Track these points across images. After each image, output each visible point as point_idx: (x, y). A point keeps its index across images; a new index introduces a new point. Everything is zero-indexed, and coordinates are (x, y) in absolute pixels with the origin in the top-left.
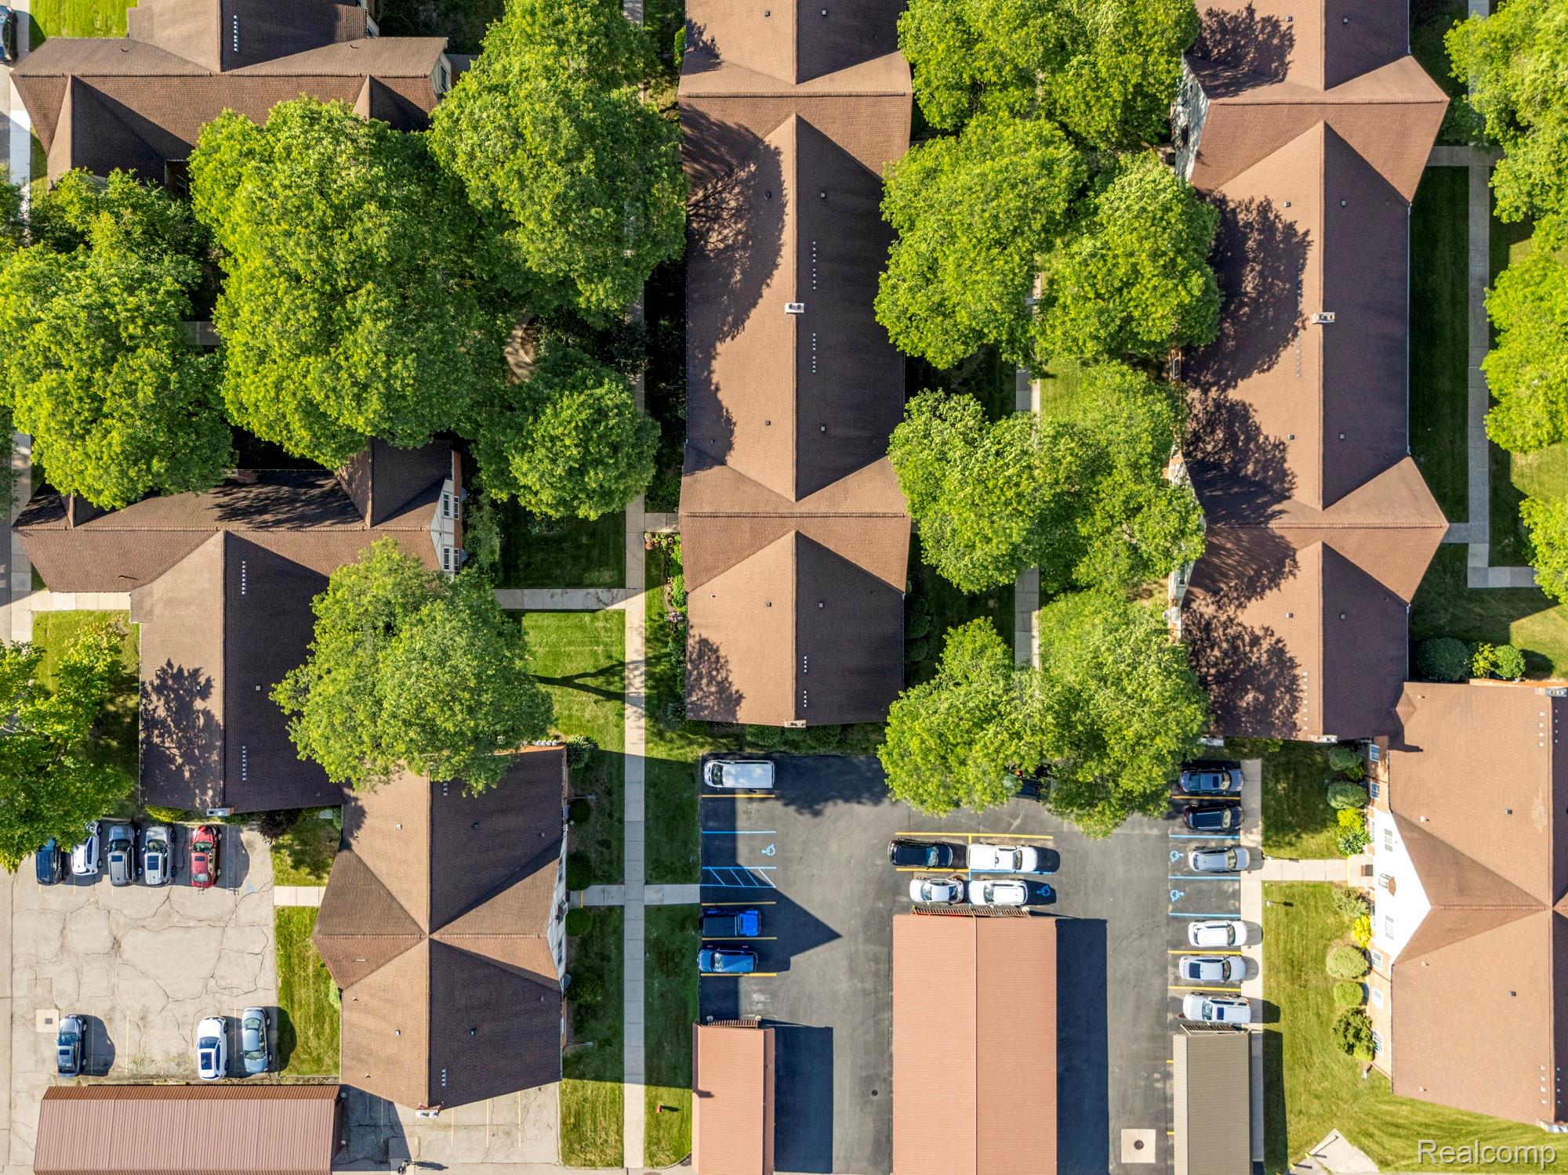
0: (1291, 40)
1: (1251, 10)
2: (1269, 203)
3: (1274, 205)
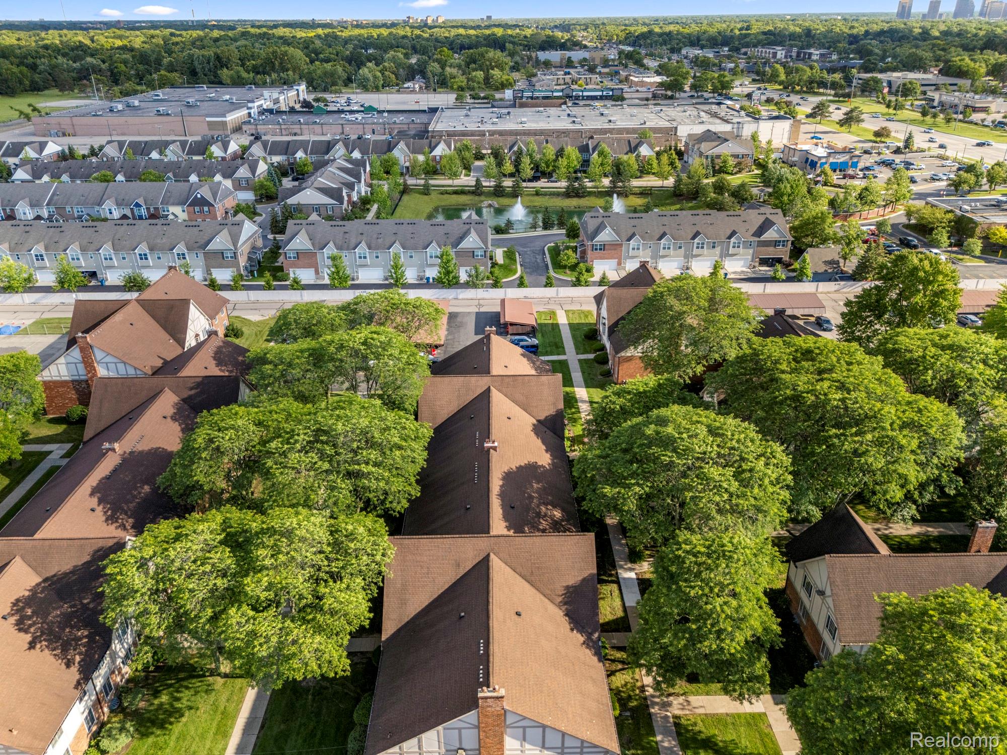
0: (14, 604)
1: (32, 645)
2: (107, 520)
3: (104, 518)
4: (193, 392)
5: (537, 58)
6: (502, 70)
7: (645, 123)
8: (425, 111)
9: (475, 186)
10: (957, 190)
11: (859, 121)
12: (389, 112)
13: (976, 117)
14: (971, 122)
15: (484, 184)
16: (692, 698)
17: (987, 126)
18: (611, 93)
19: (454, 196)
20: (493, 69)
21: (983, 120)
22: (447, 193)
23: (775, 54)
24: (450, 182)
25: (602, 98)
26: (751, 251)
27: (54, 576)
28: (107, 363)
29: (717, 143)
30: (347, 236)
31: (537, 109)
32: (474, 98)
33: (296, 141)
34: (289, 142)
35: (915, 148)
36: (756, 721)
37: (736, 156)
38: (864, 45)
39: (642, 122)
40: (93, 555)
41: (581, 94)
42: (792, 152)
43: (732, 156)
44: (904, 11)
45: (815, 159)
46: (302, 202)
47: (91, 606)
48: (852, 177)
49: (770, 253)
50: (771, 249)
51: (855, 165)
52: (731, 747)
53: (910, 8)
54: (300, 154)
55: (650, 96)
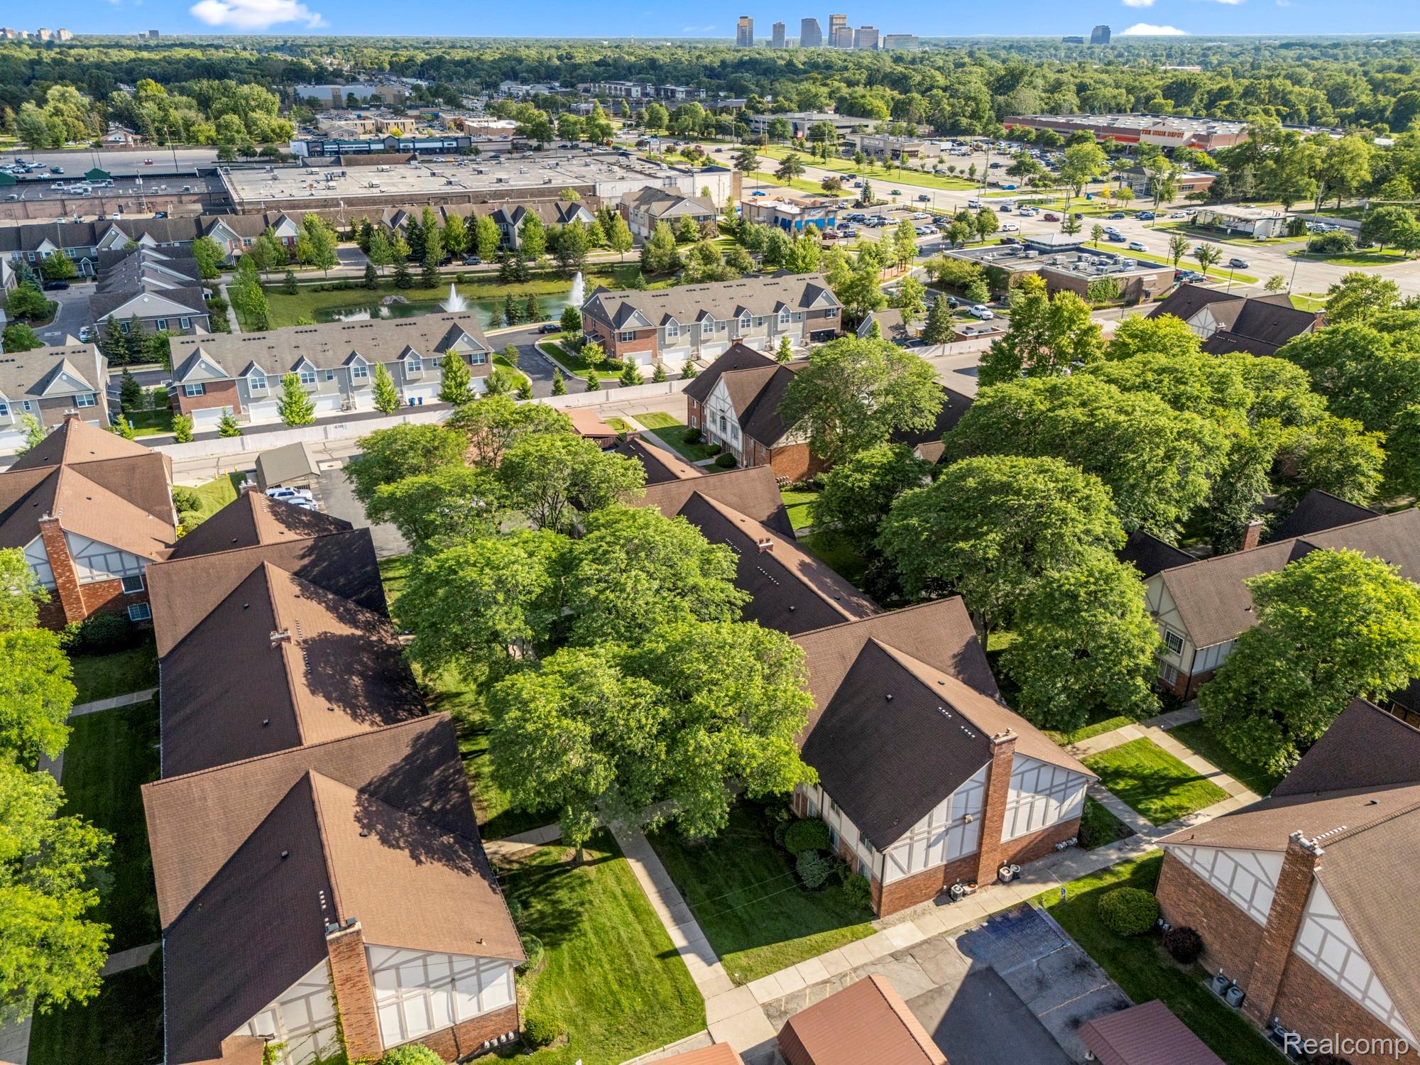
2: (354, 719)
3: (349, 718)
4: (306, 561)
5: (296, 94)
6: (269, 112)
7: (550, 181)
8: (193, 175)
9: (366, 276)
10: (953, 243)
11: (799, 171)
12: (144, 177)
13: (913, 162)
14: (910, 169)
15: (379, 273)
16: (1077, 744)
17: (928, 173)
18: (455, 144)
19: (335, 293)
20: (254, 111)
21: (923, 166)
22: (323, 289)
23: (628, 92)
24: (321, 273)
25: (442, 151)
26: (800, 325)
27: (370, 784)
28: (89, 557)
29: (671, 203)
30: (274, 352)
31: (380, 167)
32: (246, 154)
33: (31, 227)
34: (18, 230)
35: (874, 201)
36: (1142, 745)
37: (697, 218)
38: (736, 80)
39: (546, 179)
40: (414, 746)
41: (411, 145)
42: (754, 211)
43: (694, 218)
44: (745, 37)
45: (788, 218)
46: (139, 315)
47: (437, 807)
48: (833, 237)
49: (822, 325)
50: (822, 320)
51: (831, 222)
52: (1139, 770)
53: (751, 33)
54: (46, 248)
55: (509, 147)
